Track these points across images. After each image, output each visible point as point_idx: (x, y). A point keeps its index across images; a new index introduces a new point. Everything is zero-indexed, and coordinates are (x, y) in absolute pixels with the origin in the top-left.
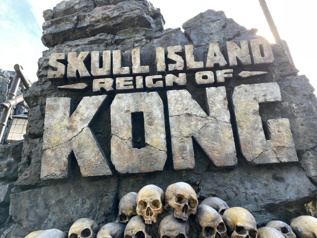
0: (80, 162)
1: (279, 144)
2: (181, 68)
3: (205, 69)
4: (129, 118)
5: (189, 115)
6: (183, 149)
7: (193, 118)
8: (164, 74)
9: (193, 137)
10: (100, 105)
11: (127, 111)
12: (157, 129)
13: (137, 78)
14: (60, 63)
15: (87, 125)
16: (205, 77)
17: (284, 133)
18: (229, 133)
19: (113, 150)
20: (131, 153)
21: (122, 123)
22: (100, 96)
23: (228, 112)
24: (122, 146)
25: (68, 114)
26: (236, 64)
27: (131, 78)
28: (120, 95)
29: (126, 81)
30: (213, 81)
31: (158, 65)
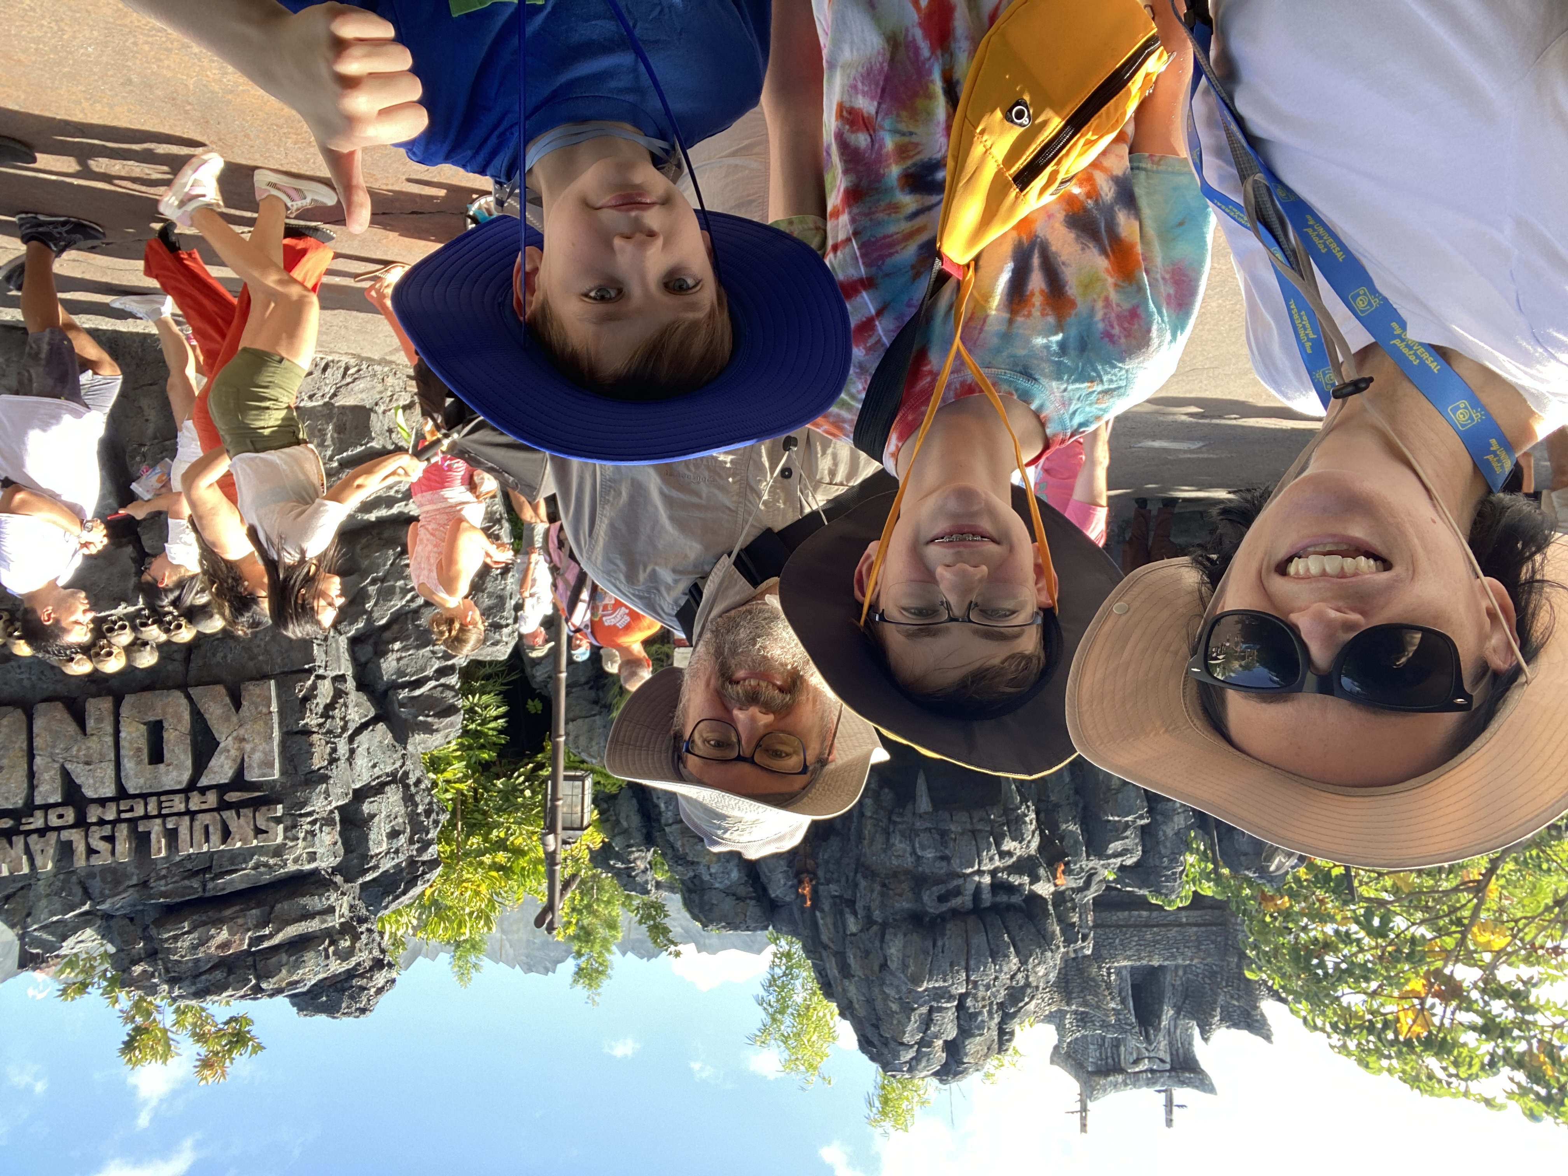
0: (227, 700)
2: (93, 828)
3: (59, 829)
4: (167, 755)
5: (87, 763)
7: (83, 759)
8: (118, 821)
9: (86, 735)
10: (206, 772)
11: (168, 765)
12: (131, 743)
13: (155, 813)
14: (263, 828)
15: (222, 745)
16: (61, 816)
18: (38, 742)
19: (187, 716)
20: (164, 713)
22: (206, 784)
23: (35, 768)
25: (246, 757)
26: (14, 838)
27: (164, 812)
28: (178, 787)
29: (172, 807)
30: (50, 812)
31: (125, 832)
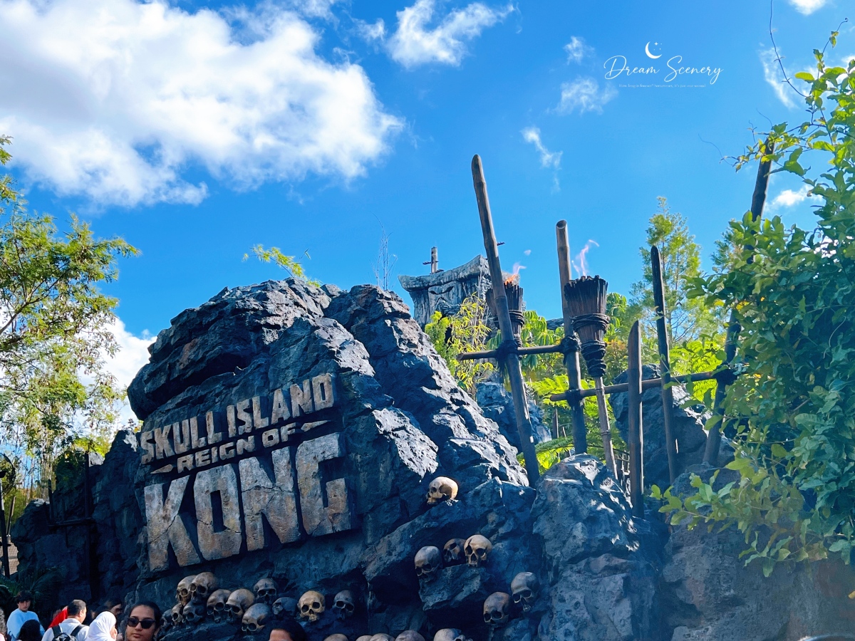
0: (176, 553)
1: (334, 511)
3: (270, 427)
4: (209, 500)
5: (258, 487)
6: (254, 528)
7: (262, 491)
9: (262, 513)
10: (185, 487)
11: (207, 491)
12: (232, 509)
13: (213, 449)
14: (149, 445)
15: (177, 512)
16: (271, 438)
17: (340, 497)
19: (200, 537)
20: (213, 538)
21: (204, 506)
22: (184, 478)
23: (291, 479)
24: (206, 532)
25: (162, 503)
26: (298, 414)
27: (207, 451)
28: (200, 473)
29: (203, 455)
30: (278, 441)
31: (230, 430)
